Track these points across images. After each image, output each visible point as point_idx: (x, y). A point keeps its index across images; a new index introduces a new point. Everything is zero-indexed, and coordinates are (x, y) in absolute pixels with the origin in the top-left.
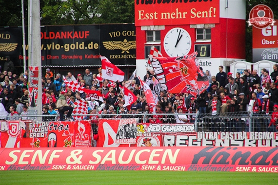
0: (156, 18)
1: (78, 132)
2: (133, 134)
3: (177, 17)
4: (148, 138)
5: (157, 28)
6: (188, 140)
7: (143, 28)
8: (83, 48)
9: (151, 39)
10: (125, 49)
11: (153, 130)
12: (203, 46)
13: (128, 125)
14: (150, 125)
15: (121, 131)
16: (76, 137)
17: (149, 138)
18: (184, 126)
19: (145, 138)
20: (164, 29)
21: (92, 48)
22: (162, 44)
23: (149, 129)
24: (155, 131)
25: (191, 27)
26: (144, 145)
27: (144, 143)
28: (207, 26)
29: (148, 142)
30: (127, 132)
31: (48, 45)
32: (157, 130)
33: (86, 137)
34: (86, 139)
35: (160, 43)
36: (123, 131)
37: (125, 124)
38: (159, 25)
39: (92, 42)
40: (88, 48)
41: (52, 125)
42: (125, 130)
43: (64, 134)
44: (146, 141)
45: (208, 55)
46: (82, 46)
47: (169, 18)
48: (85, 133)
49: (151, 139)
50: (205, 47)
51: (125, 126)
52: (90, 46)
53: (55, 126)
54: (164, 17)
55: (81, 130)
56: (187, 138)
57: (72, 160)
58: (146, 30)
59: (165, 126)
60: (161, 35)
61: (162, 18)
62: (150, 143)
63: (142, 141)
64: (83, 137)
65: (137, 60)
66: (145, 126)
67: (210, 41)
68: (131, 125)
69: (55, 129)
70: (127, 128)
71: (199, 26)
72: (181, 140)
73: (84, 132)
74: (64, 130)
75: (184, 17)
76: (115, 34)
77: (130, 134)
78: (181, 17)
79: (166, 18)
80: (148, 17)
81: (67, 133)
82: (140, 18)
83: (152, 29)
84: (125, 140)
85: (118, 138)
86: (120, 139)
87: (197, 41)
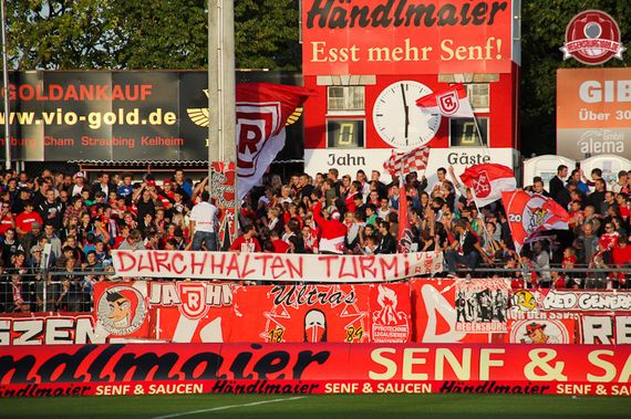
0: (354, 59)
2: (499, 312)
3: (408, 58)
4: (537, 322)
5: (356, 81)
7: (323, 81)
8: (136, 122)
9: (339, 105)
11: (558, 305)
12: (471, 121)
14: (550, 294)
15: (469, 304)
16: (375, 318)
17: (542, 323)
19: (530, 322)
20: (374, 83)
21: (159, 122)
22: (369, 116)
23: (547, 304)
24: (561, 306)
25: (441, 78)
27: (529, 334)
28: (479, 79)
29: (537, 331)
31: (45, 114)
32: (567, 305)
33: (400, 318)
34: (401, 323)
35: (362, 113)
36: (475, 304)
37: (479, 291)
38: (361, 73)
39: (159, 110)
40: (148, 122)
41: (315, 292)
43: (345, 313)
44: (533, 329)
45: (482, 142)
46: (132, 118)
47: (387, 58)
48: (398, 309)
49: (545, 326)
50: (475, 125)
51: (479, 296)
52: (155, 118)
53: (320, 295)
54: (375, 57)
55: (387, 302)
59: (587, 296)
62: (542, 334)
63: (523, 331)
64: (391, 318)
65: (306, 151)
66: (537, 295)
67: (486, 110)
68: (494, 293)
69: (323, 302)
70: (484, 299)
71: (460, 79)
72: (627, 326)
73: (394, 306)
74: (343, 305)
75: (425, 58)
77: (492, 312)
78: (416, 58)
79: (379, 59)
80: (335, 57)
81: (351, 309)
82: (315, 59)
84: (478, 326)
86: (466, 321)
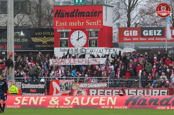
0: (66, 25)
2: (70, 88)
3: (78, 25)
5: (66, 30)
6: (104, 92)
7: (58, 31)
8: (19, 41)
9: (63, 37)
10: (45, 42)
11: (83, 87)
12: (94, 40)
13: (67, 83)
14: (81, 84)
17: (81, 91)
18: (101, 84)
20: (71, 31)
21: (24, 41)
22: (69, 39)
23: (80, 86)
25: (86, 30)
26: (77, 94)
27: (78, 93)
28: (96, 30)
29: (80, 93)
32: (85, 87)
35: (68, 39)
36: (64, 86)
38: (67, 29)
39: (24, 38)
40: (21, 41)
42: (65, 86)
44: (79, 92)
45: (96, 46)
46: (18, 40)
47: (74, 25)
49: (82, 91)
50: (95, 42)
51: (65, 84)
52: (23, 40)
54: (71, 24)
56: (104, 91)
57: (53, 102)
58: (60, 31)
59: (90, 84)
60: (69, 35)
61: (70, 25)
65: (54, 48)
66: (78, 84)
67: (97, 38)
68: (69, 83)
70: (66, 85)
71: (91, 30)
72: (100, 92)
75: (82, 25)
76: (39, 34)
77: (68, 88)
78: (80, 25)
79: (72, 25)
80: (61, 24)
82: (57, 25)
83: (64, 31)
84: (65, 91)
85: (61, 90)
87: (90, 38)
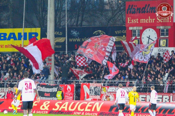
0: (137, 22)
1: (67, 91)
2: (99, 93)
3: (149, 22)
4: (108, 95)
5: (138, 28)
9: (135, 35)
11: (111, 91)
13: (97, 87)
14: (110, 88)
15: (92, 90)
16: (66, 94)
17: (109, 95)
18: (128, 89)
19: (106, 95)
20: (142, 29)
22: (141, 38)
23: (109, 90)
24: (112, 91)
25: (157, 28)
26: (106, 99)
27: (106, 98)
28: (166, 27)
29: (108, 97)
30: (95, 92)
32: (113, 91)
33: (71, 94)
34: (71, 96)
35: (139, 37)
36: (94, 90)
37: (95, 87)
42: (95, 90)
44: (107, 97)
47: (145, 22)
48: (71, 92)
49: (109, 96)
51: (95, 88)
54: (142, 22)
55: (69, 90)
58: (132, 29)
59: (117, 88)
61: (141, 22)
62: (109, 98)
63: (105, 97)
64: (69, 94)
66: (106, 88)
68: (98, 88)
70: (96, 89)
71: (161, 27)
75: (153, 22)
76: (119, 32)
77: (97, 93)
78: (151, 22)
79: (143, 22)
80: (133, 21)
82: (128, 22)
83: (135, 29)
86: (91, 95)
87: (161, 37)
